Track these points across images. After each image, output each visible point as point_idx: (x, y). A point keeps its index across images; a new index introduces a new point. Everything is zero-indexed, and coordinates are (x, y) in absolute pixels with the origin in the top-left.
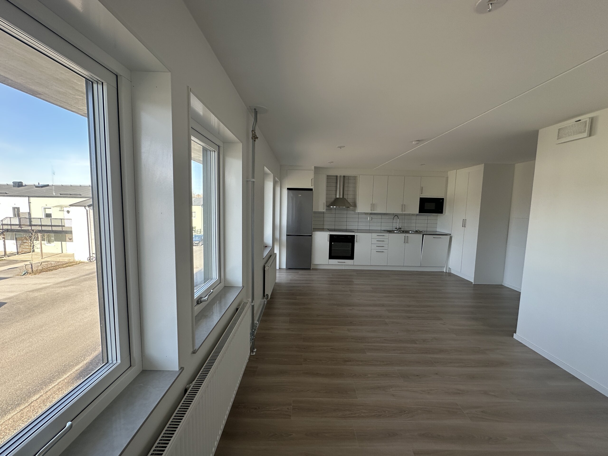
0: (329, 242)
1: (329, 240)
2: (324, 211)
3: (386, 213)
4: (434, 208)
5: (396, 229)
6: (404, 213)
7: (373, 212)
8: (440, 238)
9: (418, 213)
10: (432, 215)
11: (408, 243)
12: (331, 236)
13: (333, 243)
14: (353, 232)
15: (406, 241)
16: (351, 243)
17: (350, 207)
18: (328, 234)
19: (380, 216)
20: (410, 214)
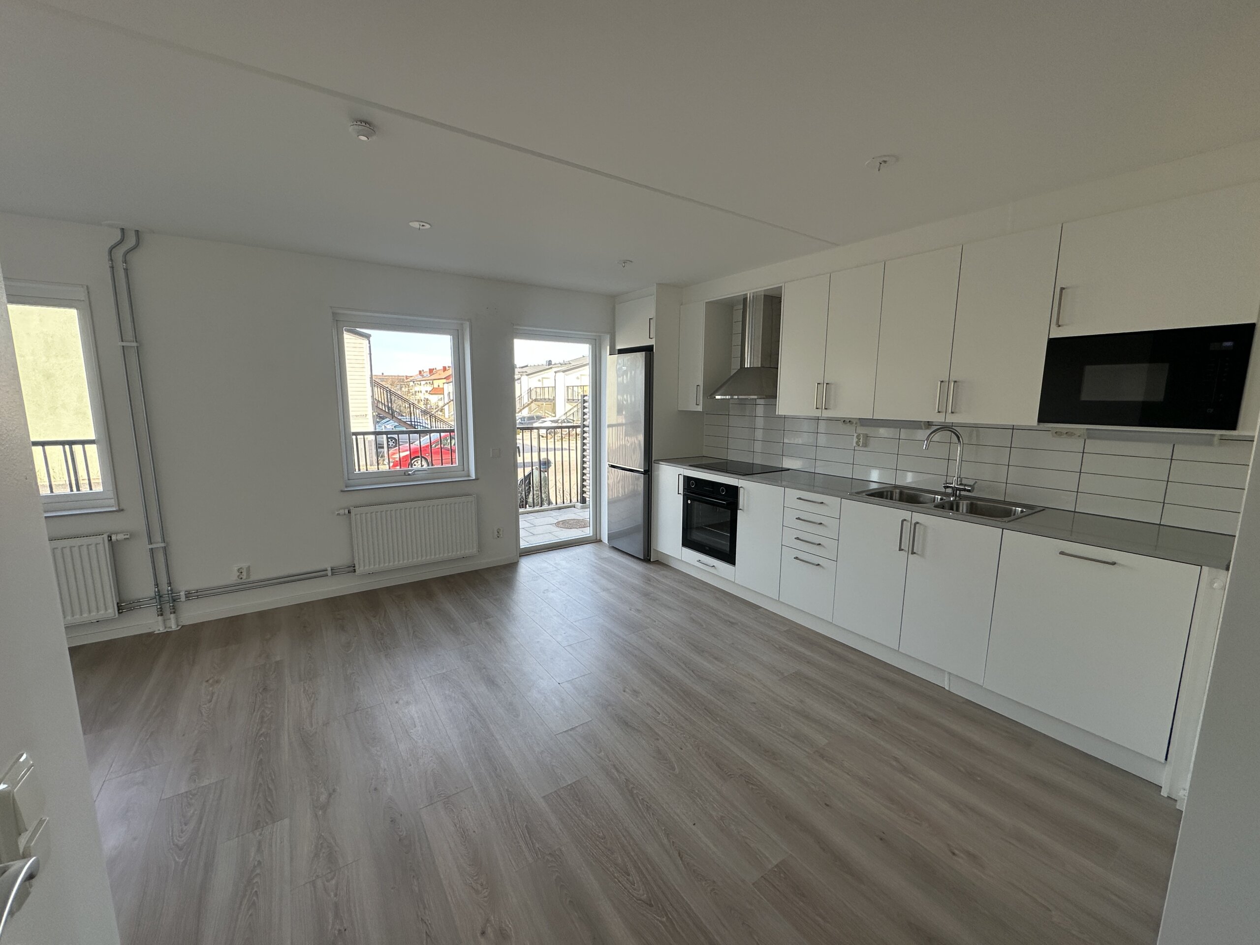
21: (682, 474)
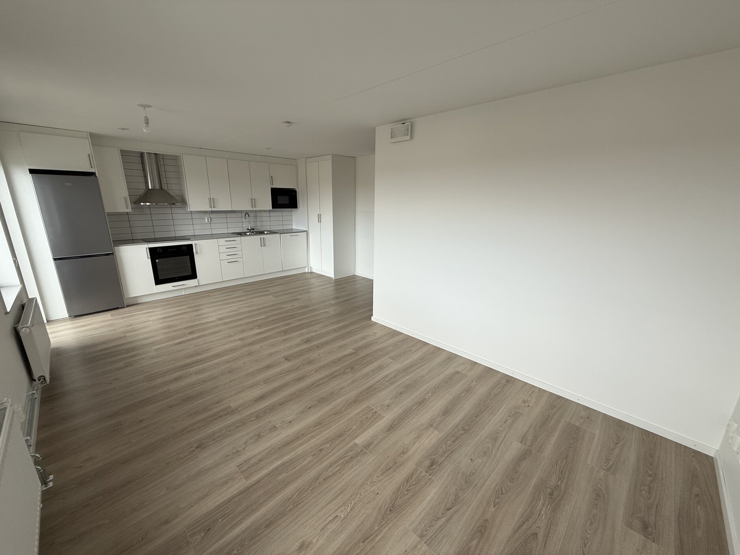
0: (150, 260)
1: (149, 257)
2: (129, 210)
3: (231, 210)
4: (287, 202)
5: (247, 230)
6: (255, 209)
7: (214, 209)
8: (297, 235)
9: (271, 209)
10: (286, 211)
11: (266, 246)
12: (151, 249)
13: (157, 261)
14: (189, 239)
15: (263, 244)
16: (188, 257)
17: (176, 204)
18: (146, 248)
19: (224, 215)
20: (261, 210)
21: (148, 247)
